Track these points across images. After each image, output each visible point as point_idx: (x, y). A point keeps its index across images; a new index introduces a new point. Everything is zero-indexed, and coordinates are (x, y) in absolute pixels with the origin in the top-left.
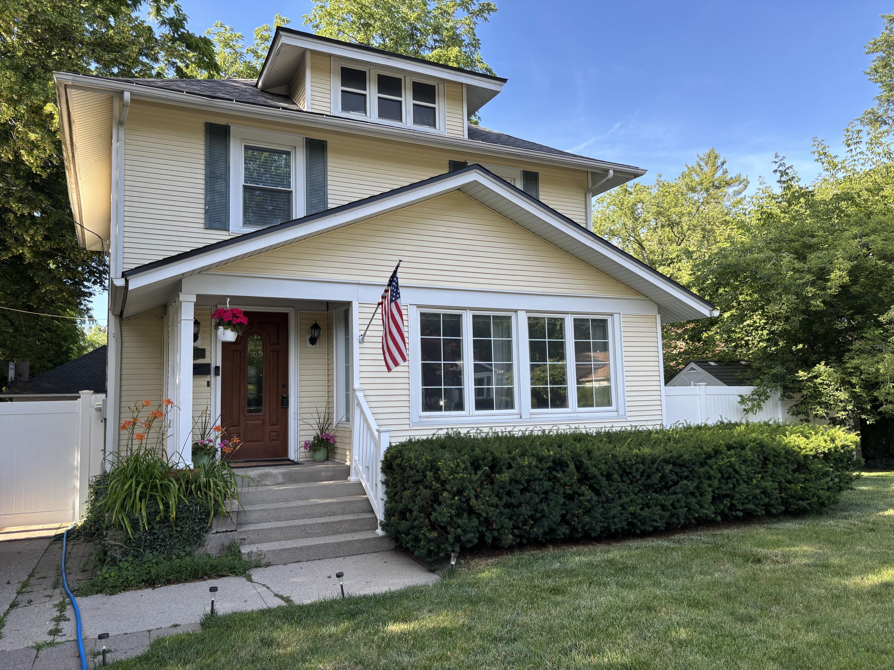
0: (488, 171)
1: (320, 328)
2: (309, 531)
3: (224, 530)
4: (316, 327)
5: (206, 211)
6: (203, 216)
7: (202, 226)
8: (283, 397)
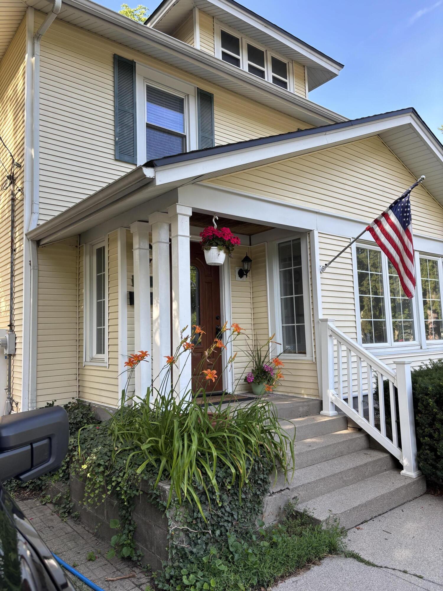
0: (419, 116)
1: (251, 261)
2: (345, 479)
3: (279, 489)
4: (247, 259)
5: (116, 143)
6: (112, 147)
7: (112, 157)
8: (217, 329)
